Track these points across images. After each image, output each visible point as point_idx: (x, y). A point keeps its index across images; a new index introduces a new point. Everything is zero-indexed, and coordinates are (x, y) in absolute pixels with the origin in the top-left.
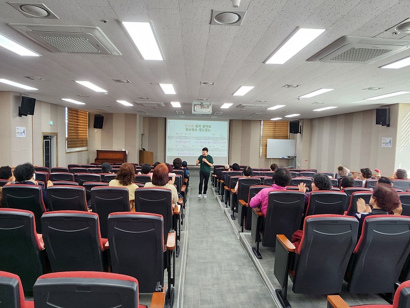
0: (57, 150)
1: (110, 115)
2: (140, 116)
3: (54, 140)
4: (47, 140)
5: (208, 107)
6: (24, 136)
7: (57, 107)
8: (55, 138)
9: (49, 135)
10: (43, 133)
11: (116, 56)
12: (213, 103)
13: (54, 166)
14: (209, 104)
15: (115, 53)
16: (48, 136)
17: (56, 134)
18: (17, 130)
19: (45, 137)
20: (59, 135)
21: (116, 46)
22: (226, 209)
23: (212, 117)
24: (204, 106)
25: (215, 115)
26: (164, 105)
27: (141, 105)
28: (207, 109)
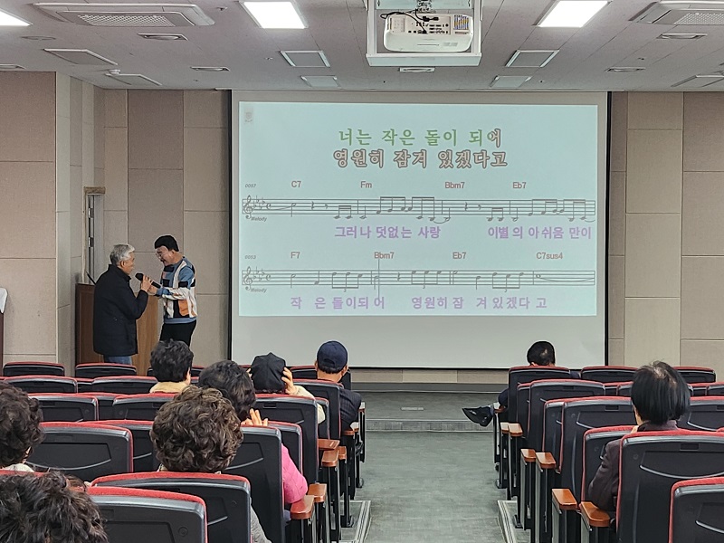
14: (462, 5)
23: (501, 83)
24: (436, 19)
25: (516, 71)
26: (205, 21)
27: (74, 19)
28: (454, 38)
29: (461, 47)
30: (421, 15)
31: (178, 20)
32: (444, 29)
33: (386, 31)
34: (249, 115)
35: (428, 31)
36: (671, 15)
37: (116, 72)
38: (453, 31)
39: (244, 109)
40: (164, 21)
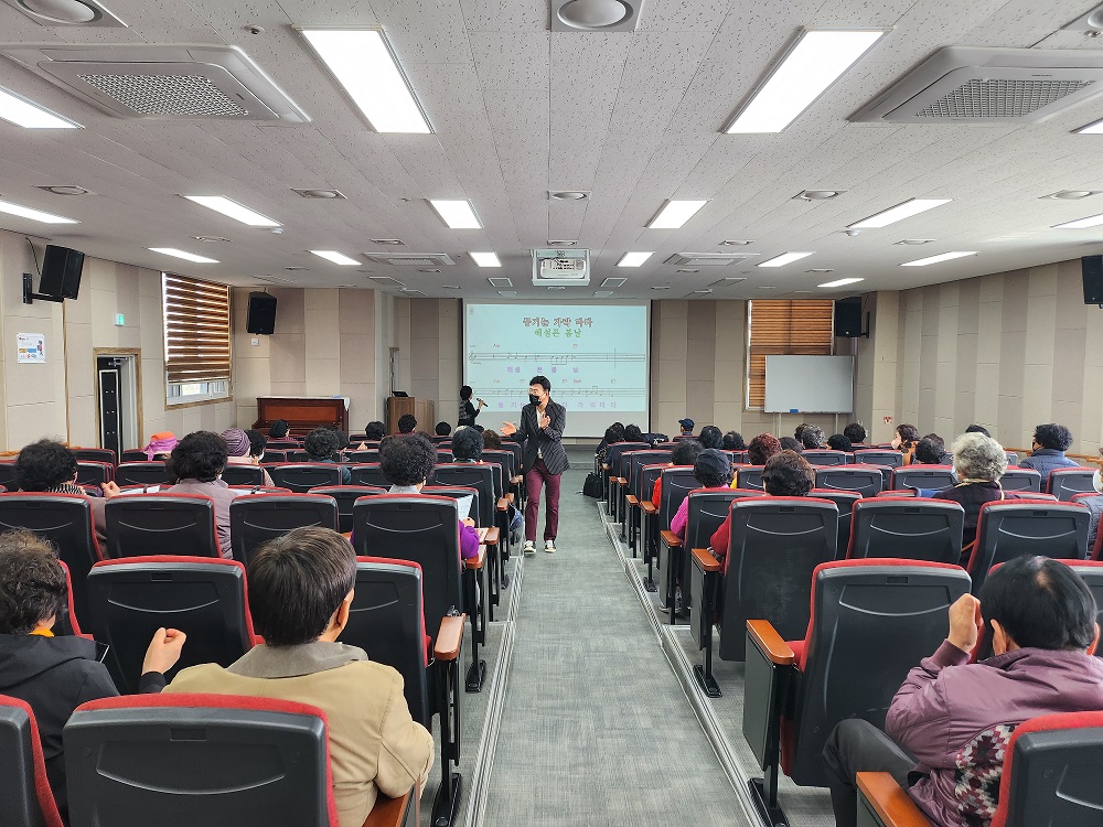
0: (139, 401)
1: (296, 294)
2: (385, 294)
3: (129, 371)
4: (110, 371)
5: (579, 264)
6: (39, 359)
7: (136, 274)
8: (131, 364)
9: (115, 356)
10: (95, 349)
11: (294, 125)
12: (595, 253)
13: (130, 443)
14: (580, 255)
15: (293, 117)
16: (111, 360)
17: (136, 353)
18: (19, 342)
19: (103, 363)
20: (143, 354)
21: (292, 96)
22: (631, 562)
23: (598, 294)
24: (567, 262)
25: (605, 289)
26: (450, 262)
27: (384, 261)
28: (576, 271)
29: (580, 276)
30: (559, 260)
31: (437, 262)
32: (571, 267)
33: (542, 268)
34: (471, 311)
35: (563, 268)
36: (683, 261)
37: (405, 289)
38: (576, 268)
39: (468, 307)
40: (430, 262)
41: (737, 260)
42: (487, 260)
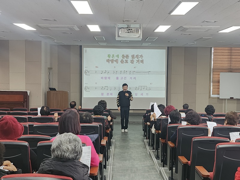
14: (138, 26)
22: (163, 169)
23: (144, 44)
24: (132, 29)
27: (47, 28)
28: (135, 34)
29: (137, 36)
30: (128, 29)
31: (71, 29)
32: (134, 32)
33: (120, 32)
34: (86, 51)
35: (130, 32)
36: (185, 30)
37: (56, 41)
38: (135, 33)
40: (68, 29)
41: (209, 29)
42: (94, 28)
